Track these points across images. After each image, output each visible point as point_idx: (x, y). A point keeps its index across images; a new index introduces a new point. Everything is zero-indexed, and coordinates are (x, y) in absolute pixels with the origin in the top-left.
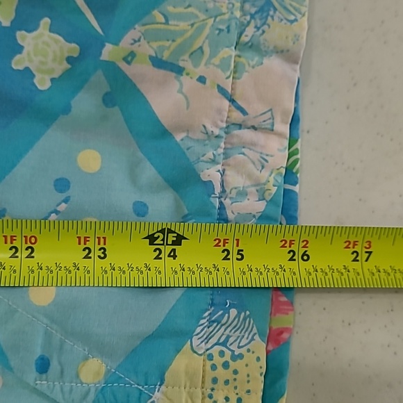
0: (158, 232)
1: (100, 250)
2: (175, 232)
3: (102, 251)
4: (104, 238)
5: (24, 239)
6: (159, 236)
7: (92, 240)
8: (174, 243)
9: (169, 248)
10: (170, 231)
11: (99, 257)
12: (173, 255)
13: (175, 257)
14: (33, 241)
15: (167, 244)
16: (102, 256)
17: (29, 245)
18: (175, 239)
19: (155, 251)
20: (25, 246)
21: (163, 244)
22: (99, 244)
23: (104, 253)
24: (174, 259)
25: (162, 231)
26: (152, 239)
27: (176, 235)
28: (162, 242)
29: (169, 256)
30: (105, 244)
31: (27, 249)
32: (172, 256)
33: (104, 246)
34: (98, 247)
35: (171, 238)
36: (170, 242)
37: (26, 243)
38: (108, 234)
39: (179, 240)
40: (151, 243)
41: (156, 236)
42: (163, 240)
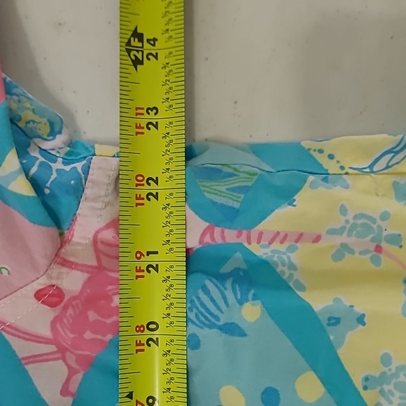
0: (130, 56)
1: (149, 113)
2: (130, 40)
3: (150, 111)
4: (137, 109)
5: (139, 187)
6: (135, 55)
7: (138, 121)
8: (141, 40)
9: (146, 45)
10: (129, 43)
11: (156, 114)
12: (153, 41)
13: (155, 40)
14: (141, 178)
15: (142, 47)
16: (155, 111)
17: (145, 182)
18: (136, 40)
19: (149, 59)
20: (146, 186)
21: (142, 52)
22: (143, 114)
23: (152, 110)
24: (157, 40)
25: (129, 51)
26: (137, 62)
27: (132, 39)
28: (140, 53)
29: (154, 45)
30: (143, 109)
31: (149, 184)
32: (154, 43)
33: (145, 110)
34: (146, 116)
35: (135, 43)
36: (140, 45)
37: (143, 185)
38: (133, 105)
39: (138, 35)
40: (142, 63)
41: (133, 58)
42: (138, 51)
